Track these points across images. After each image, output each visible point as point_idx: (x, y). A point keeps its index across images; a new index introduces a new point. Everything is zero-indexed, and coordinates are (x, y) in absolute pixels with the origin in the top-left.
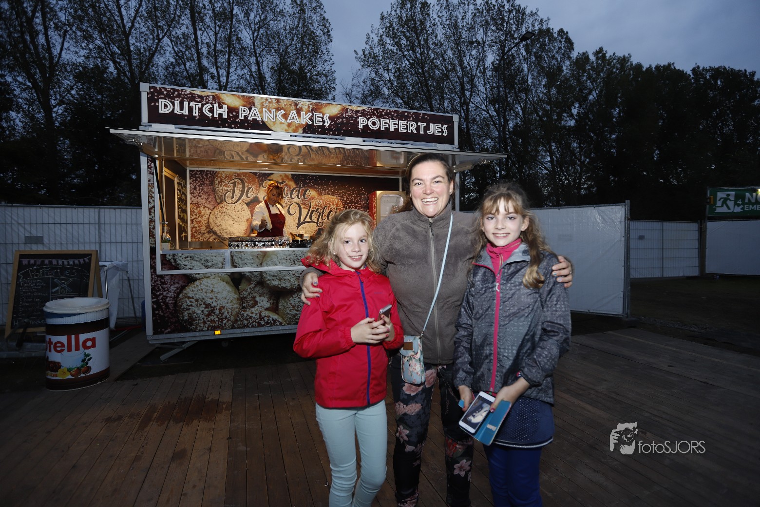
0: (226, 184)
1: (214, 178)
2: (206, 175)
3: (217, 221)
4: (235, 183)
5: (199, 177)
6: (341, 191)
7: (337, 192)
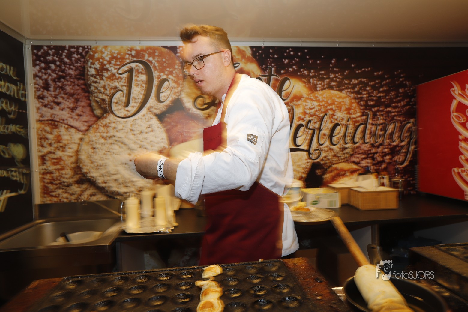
0: (114, 75)
1: (86, 62)
2: (69, 56)
3: (96, 157)
4: (131, 71)
5: (54, 62)
6: (356, 82)
7: (349, 84)
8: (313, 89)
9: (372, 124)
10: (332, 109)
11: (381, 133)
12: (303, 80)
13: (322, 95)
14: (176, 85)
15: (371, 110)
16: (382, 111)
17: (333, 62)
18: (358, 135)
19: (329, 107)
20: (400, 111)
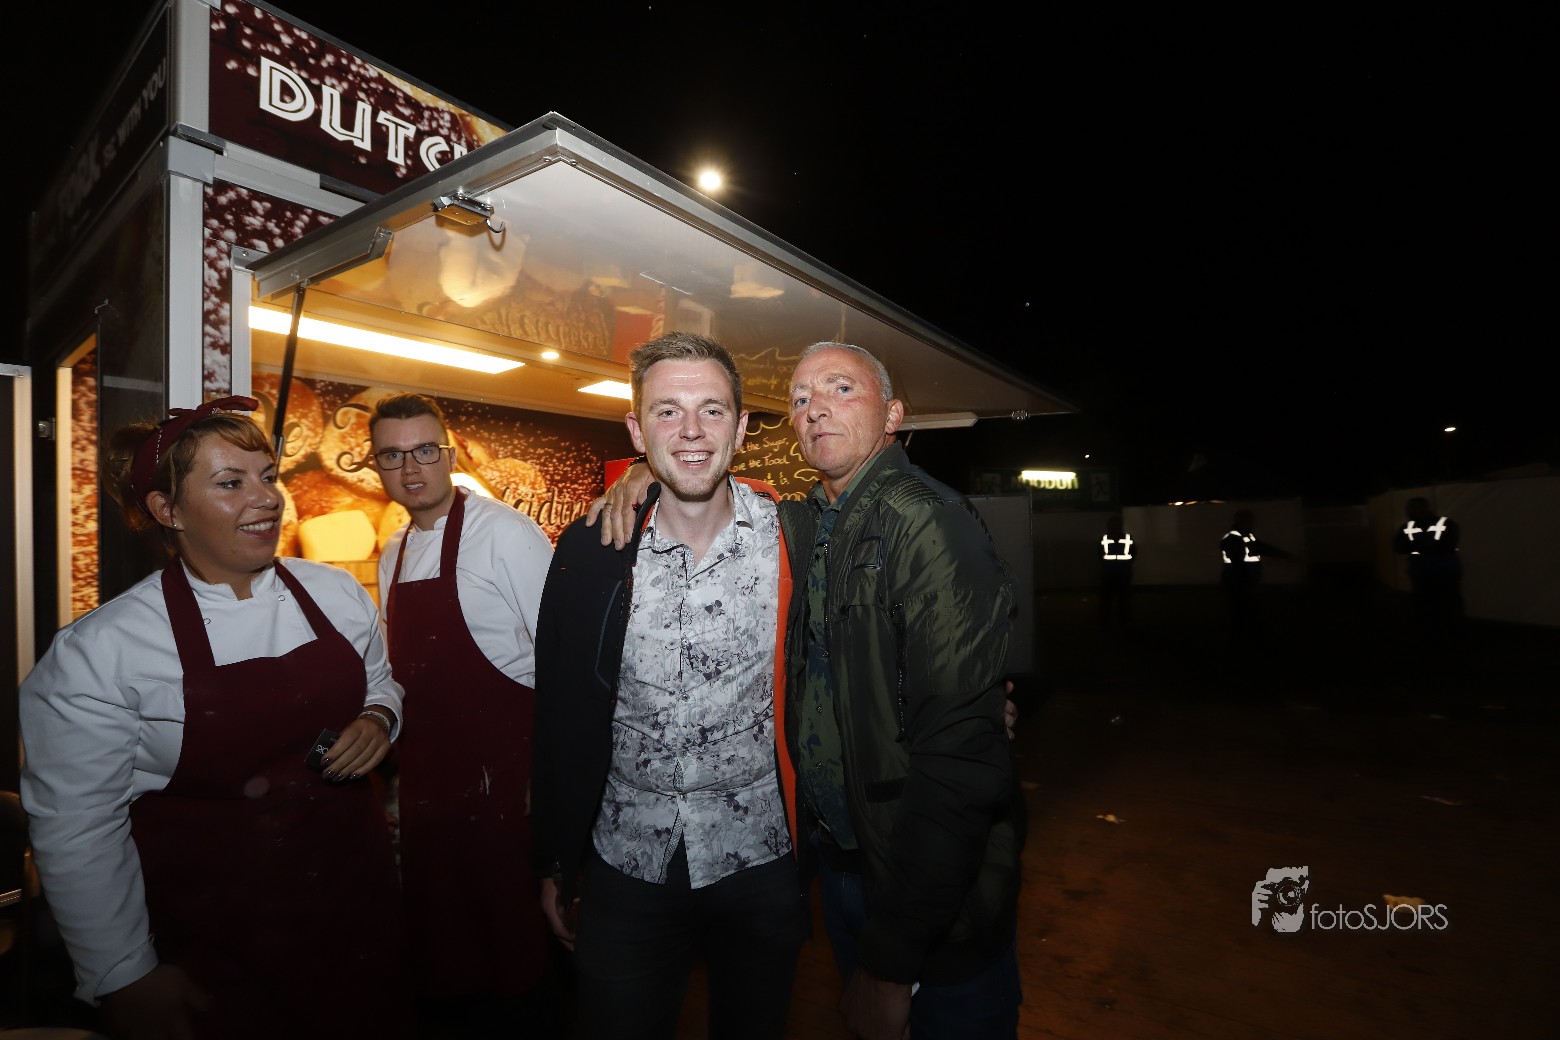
6: (542, 451)
7: (534, 453)
8: (494, 455)
9: (558, 503)
10: (514, 482)
11: (568, 513)
12: (483, 443)
13: (504, 464)
14: (311, 434)
15: (556, 486)
16: (569, 487)
17: (518, 425)
18: (544, 514)
19: (512, 479)
20: (586, 489)
